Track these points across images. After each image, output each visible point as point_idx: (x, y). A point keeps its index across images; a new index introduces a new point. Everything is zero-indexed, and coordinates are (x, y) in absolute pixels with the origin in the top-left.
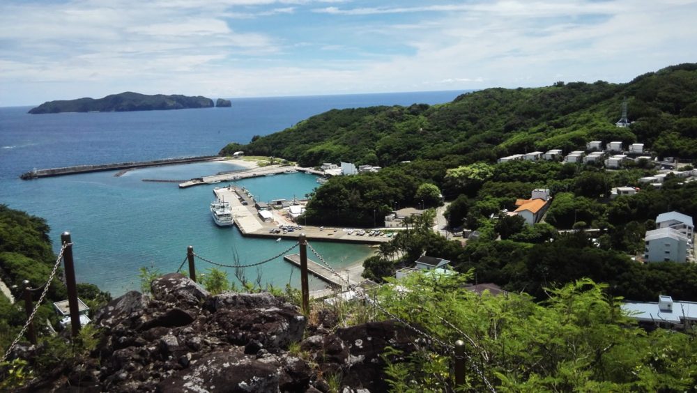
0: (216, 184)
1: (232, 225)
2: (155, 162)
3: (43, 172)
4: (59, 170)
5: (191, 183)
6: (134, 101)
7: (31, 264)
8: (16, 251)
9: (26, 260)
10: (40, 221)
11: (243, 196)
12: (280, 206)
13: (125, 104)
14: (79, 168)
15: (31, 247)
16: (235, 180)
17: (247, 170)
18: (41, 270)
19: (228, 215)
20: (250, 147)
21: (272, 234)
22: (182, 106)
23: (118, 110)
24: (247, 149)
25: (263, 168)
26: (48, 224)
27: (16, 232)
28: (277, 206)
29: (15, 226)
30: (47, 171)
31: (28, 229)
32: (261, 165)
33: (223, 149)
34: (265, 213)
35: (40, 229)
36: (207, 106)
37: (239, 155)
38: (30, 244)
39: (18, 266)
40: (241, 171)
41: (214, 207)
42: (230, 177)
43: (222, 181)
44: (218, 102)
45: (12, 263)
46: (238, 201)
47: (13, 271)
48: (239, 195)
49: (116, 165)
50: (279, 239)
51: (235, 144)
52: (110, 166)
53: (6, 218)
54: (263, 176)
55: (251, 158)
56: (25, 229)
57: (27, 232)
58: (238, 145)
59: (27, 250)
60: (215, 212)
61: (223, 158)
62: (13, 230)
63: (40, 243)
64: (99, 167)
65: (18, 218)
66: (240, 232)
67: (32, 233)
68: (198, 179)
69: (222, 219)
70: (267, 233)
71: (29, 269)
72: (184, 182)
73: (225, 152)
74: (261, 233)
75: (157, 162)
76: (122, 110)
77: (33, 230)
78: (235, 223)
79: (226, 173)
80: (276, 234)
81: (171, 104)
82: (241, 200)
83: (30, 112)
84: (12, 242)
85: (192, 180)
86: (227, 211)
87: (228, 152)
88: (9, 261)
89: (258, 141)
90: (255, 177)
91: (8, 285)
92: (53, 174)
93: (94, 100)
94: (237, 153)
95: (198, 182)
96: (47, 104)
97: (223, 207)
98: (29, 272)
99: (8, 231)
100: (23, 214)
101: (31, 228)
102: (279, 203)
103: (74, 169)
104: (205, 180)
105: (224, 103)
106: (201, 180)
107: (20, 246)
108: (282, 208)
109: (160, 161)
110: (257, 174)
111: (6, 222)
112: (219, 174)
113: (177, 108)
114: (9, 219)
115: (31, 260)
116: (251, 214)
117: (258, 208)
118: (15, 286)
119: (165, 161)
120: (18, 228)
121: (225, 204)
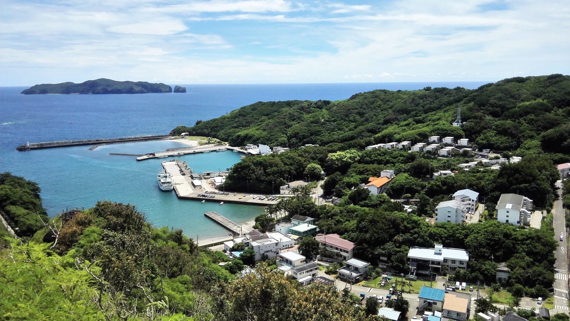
0: (164, 158)
1: (172, 190)
2: (120, 139)
3: (34, 145)
4: (46, 144)
5: (146, 157)
6: (108, 86)
7: (28, 214)
8: (18, 205)
9: (25, 211)
10: (34, 184)
11: (183, 169)
12: (209, 177)
13: (99, 88)
14: (62, 143)
15: (28, 203)
16: (179, 155)
17: (189, 148)
18: (35, 219)
19: (169, 182)
20: (194, 129)
21: (199, 197)
22: (146, 91)
23: (94, 93)
24: (191, 130)
25: (203, 146)
26: (39, 186)
27: (17, 192)
28: (206, 177)
29: (17, 188)
30: (37, 145)
31: (25, 190)
32: (201, 144)
33: (173, 130)
34: (197, 182)
35: (33, 190)
36: (167, 92)
37: (185, 135)
38: (27, 201)
39: (20, 215)
40: (185, 148)
41: (159, 176)
42: (176, 153)
43: (169, 156)
44: (175, 88)
45: (15, 213)
46: (179, 172)
47: (16, 219)
48: (180, 167)
49: (90, 141)
50: (204, 201)
51: (182, 127)
52: (86, 141)
53: (10, 182)
54: (202, 152)
55: (194, 137)
56: (24, 190)
57: (25, 192)
58: (185, 127)
59: (25, 205)
60: (160, 180)
61: (173, 138)
62: (15, 190)
63: (34, 200)
64: (77, 142)
65: (18, 182)
66: (177, 195)
67: (28, 193)
68: (151, 154)
69: (164, 185)
70: (195, 196)
71: (27, 218)
72: (141, 156)
73: (174, 133)
74: (192, 196)
75: (122, 139)
76: (98, 93)
77: (28, 191)
78: (174, 189)
79: (173, 150)
80: (202, 197)
81: (137, 89)
82: (181, 171)
83: (22, 93)
84: (15, 199)
85: (147, 154)
86: (168, 180)
87: (177, 132)
88: (13, 211)
89: (200, 124)
90: (194, 153)
91: (12, 228)
92: (41, 147)
93: (75, 84)
94: (183, 134)
95: (151, 156)
96: (37, 86)
97: (166, 177)
98: (27, 219)
99: (12, 191)
100: (22, 179)
101: (27, 189)
102: (208, 174)
103: (57, 143)
104: (157, 155)
105: (180, 90)
106: (154, 154)
107: (20, 201)
108: (209, 178)
109: (124, 139)
110: (197, 151)
111: (10, 185)
112: (168, 150)
113: (142, 92)
114: (12, 183)
115: (28, 211)
116: (187, 182)
117: (192, 177)
118: (17, 229)
119: (128, 139)
120: (19, 189)
121: (167, 175)
